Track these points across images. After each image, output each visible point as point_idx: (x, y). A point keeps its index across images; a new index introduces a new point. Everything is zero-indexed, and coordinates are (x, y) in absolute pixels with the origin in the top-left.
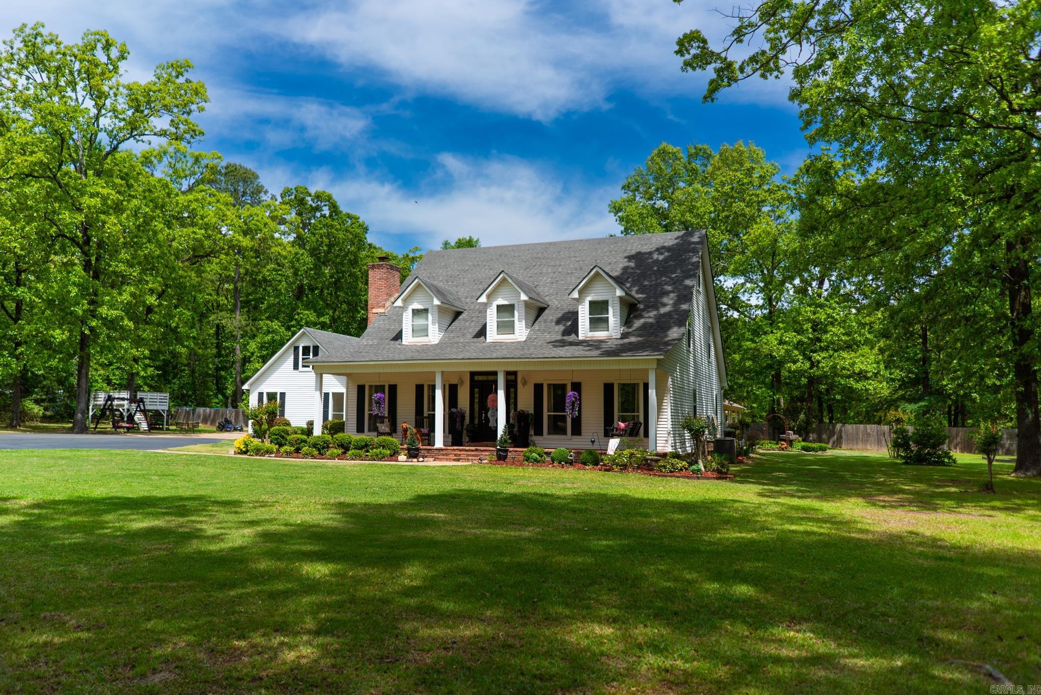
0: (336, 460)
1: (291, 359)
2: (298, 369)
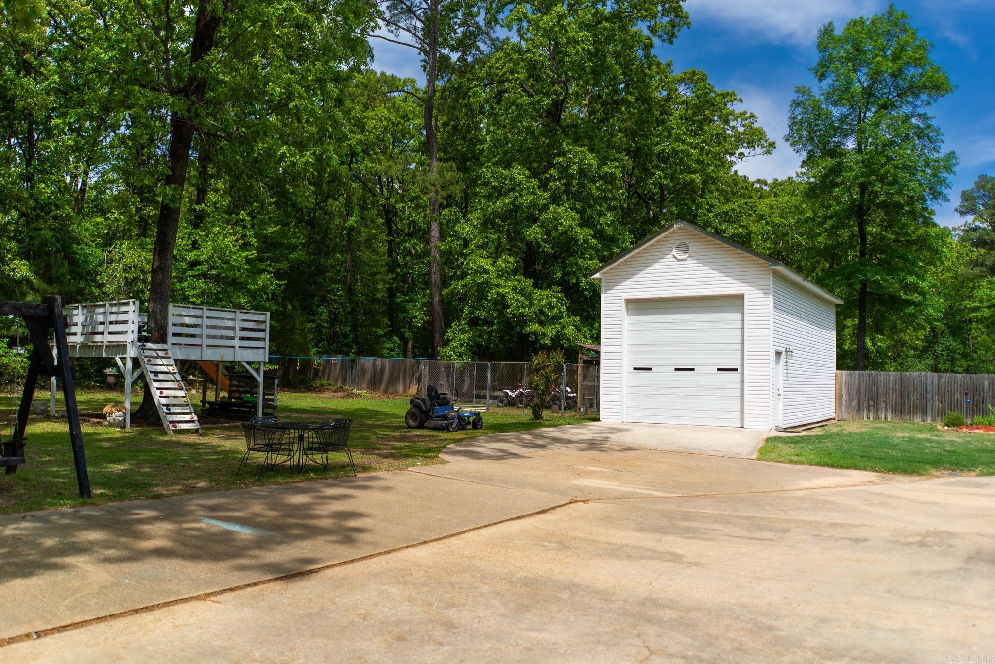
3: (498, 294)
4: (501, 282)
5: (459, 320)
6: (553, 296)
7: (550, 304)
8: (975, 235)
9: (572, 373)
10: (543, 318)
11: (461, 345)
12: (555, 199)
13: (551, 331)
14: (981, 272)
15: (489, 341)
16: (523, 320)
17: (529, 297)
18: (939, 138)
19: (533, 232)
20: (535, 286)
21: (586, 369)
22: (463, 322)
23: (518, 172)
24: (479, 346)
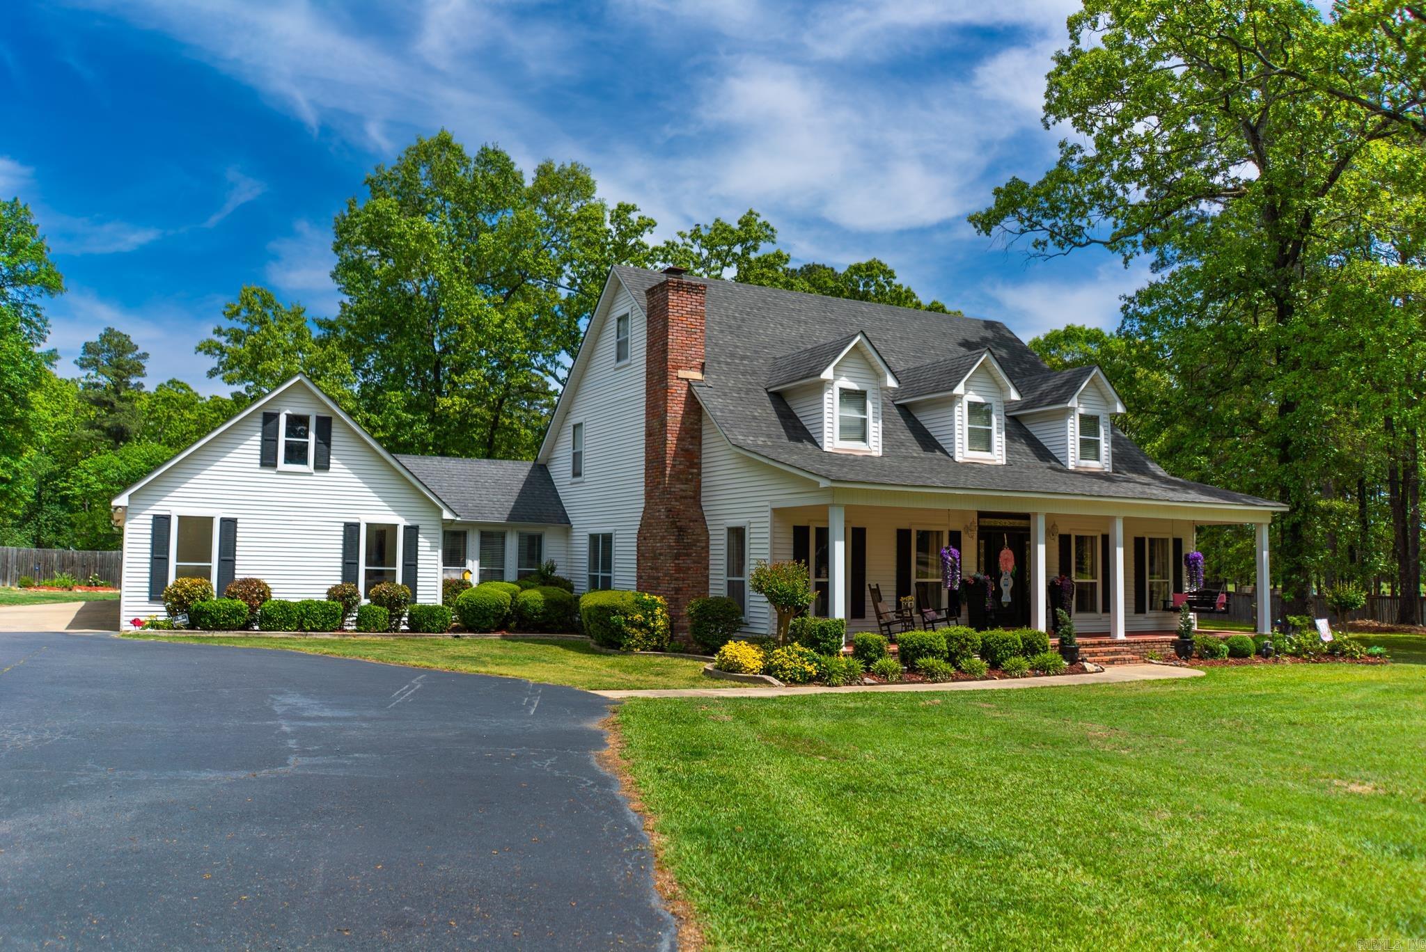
1: (254, 443)
2: (274, 465)
8: (92, 393)
14: (97, 435)
18: (46, 328)
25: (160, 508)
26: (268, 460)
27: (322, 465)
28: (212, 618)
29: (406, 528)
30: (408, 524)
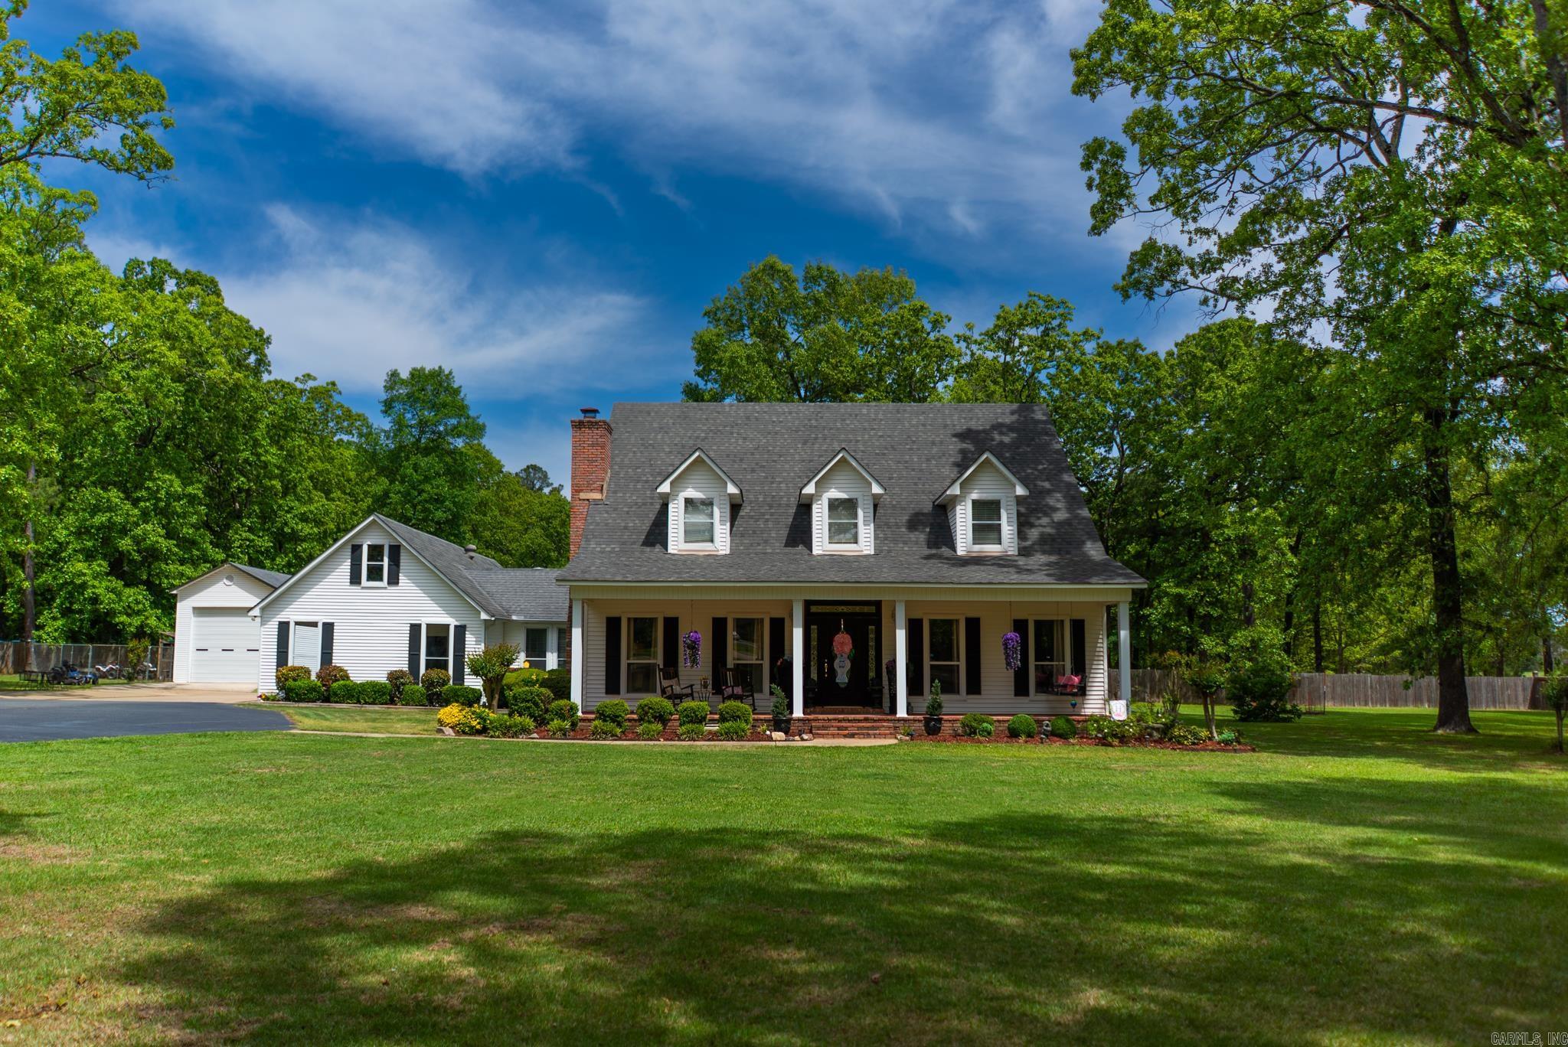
0: (662, 742)
1: (346, 567)
2: (359, 583)
3: (93, 593)
4: (96, 583)
5: (50, 609)
6: (139, 594)
7: (136, 600)
9: (154, 653)
10: (129, 611)
11: (56, 630)
12: (145, 516)
13: (137, 621)
15: (81, 627)
16: (111, 613)
17: (119, 594)
19: (125, 544)
20: (127, 585)
21: (165, 650)
22: (55, 610)
23: (114, 495)
24: (71, 630)
25: (283, 617)
26: (355, 579)
27: (394, 580)
28: (296, 694)
29: (456, 626)
30: (457, 624)
